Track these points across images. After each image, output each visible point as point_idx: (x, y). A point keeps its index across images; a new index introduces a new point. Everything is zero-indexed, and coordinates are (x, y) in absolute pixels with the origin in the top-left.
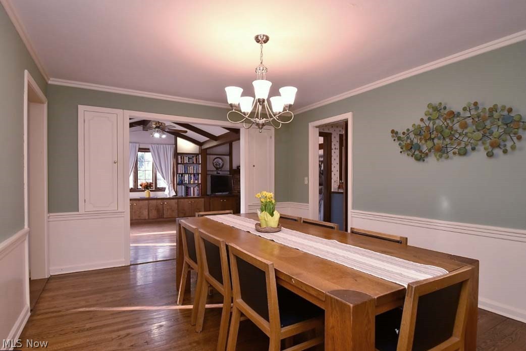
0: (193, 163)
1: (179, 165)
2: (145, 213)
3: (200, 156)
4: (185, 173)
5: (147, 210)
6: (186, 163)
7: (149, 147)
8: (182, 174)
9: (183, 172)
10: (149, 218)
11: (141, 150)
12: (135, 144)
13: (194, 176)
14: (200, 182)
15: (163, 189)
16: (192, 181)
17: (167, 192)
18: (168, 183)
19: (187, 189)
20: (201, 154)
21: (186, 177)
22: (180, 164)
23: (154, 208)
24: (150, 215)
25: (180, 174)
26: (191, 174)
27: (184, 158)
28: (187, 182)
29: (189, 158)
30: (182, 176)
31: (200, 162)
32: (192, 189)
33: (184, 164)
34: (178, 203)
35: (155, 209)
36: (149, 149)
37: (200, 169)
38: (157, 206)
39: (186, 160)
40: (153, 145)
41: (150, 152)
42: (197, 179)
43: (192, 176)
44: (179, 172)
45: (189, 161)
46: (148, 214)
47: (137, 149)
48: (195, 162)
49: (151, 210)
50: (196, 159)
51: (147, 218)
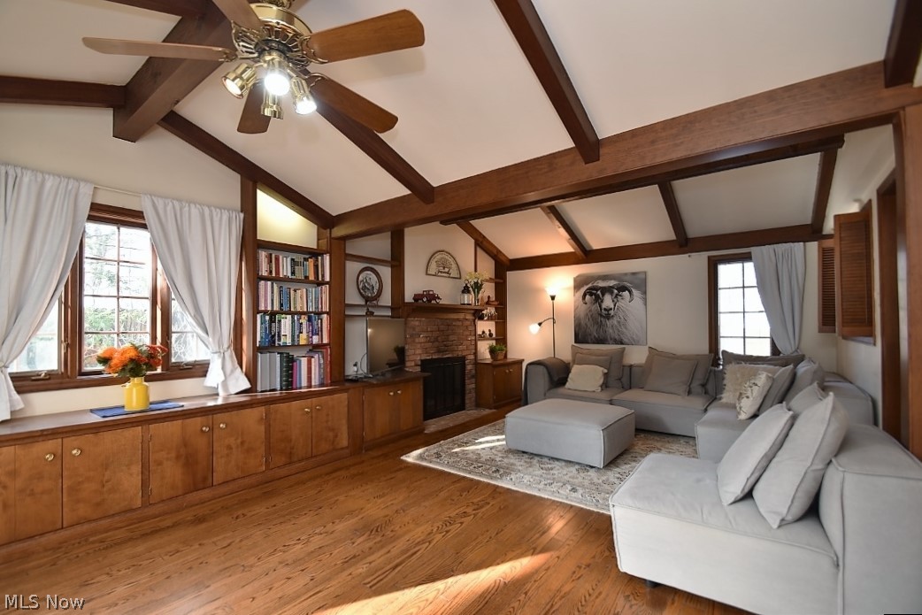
0: (307, 277)
1: (262, 283)
2: (130, 481)
3: (327, 258)
4: (281, 312)
5: (137, 469)
6: (286, 279)
7: (145, 205)
8: (273, 314)
9: (276, 308)
10: (146, 503)
11: (101, 213)
12: (72, 184)
13: (310, 320)
14: (325, 341)
15: (199, 370)
16: (304, 336)
17: (214, 377)
18: (220, 344)
19: (289, 365)
20: (329, 252)
21: (286, 323)
22: (266, 279)
23: (173, 455)
24: (154, 485)
25: (265, 312)
26: (301, 314)
27: (277, 259)
28: (289, 341)
29: (292, 260)
30: (272, 321)
31: (327, 278)
32: (304, 361)
33: (277, 279)
34: (267, 421)
35: (178, 457)
36: (140, 214)
37: (326, 297)
38: (185, 444)
39: (286, 271)
40: (160, 203)
41: (144, 226)
42: (319, 332)
43: (304, 320)
44: (262, 308)
45: (293, 273)
46: (145, 484)
47: (85, 210)
48: (312, 278)
49: (160, 463)
50: (316, 267)
51: (138, 503)
